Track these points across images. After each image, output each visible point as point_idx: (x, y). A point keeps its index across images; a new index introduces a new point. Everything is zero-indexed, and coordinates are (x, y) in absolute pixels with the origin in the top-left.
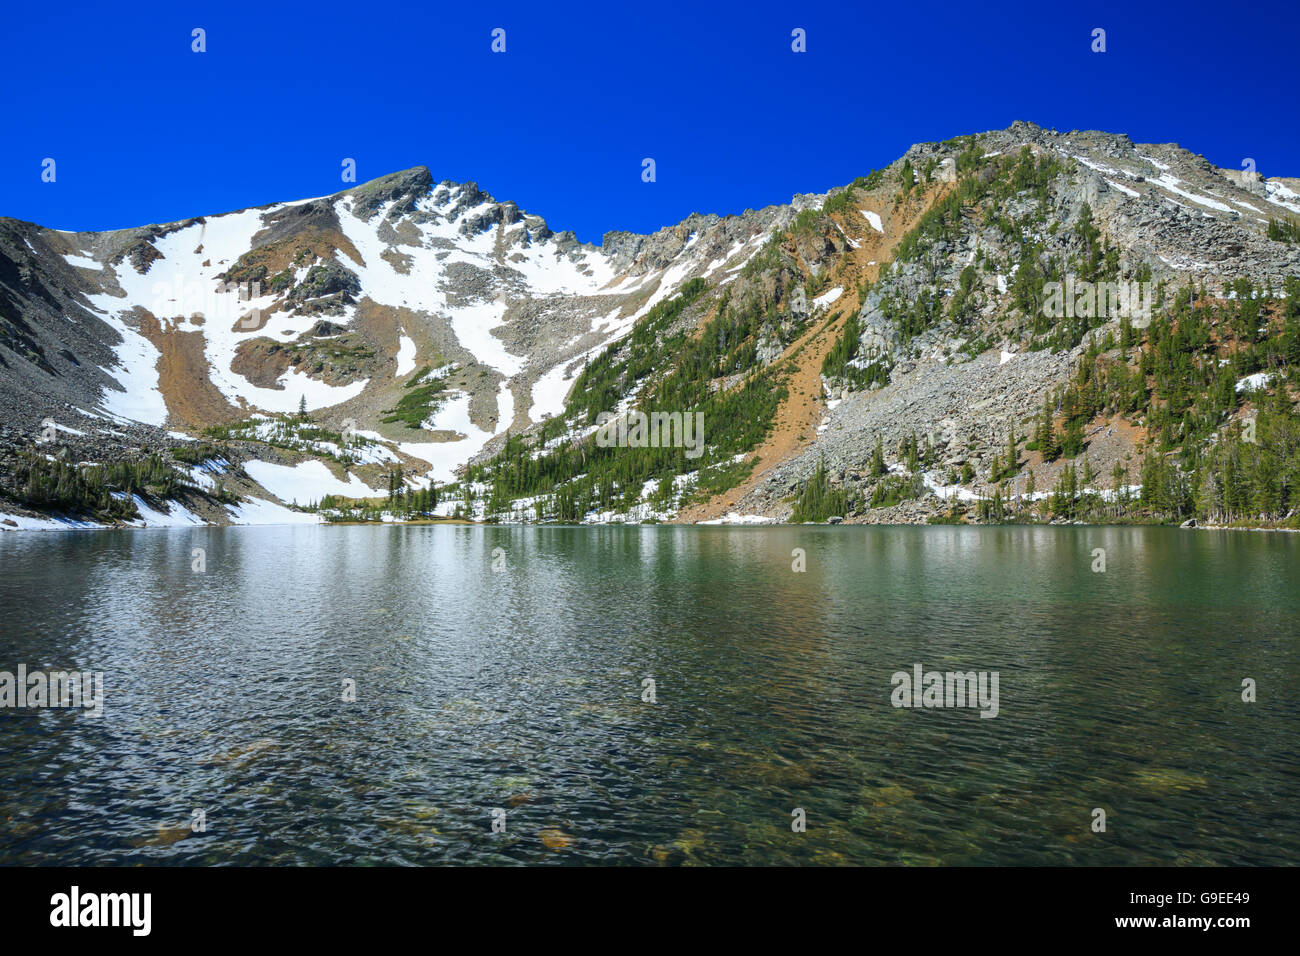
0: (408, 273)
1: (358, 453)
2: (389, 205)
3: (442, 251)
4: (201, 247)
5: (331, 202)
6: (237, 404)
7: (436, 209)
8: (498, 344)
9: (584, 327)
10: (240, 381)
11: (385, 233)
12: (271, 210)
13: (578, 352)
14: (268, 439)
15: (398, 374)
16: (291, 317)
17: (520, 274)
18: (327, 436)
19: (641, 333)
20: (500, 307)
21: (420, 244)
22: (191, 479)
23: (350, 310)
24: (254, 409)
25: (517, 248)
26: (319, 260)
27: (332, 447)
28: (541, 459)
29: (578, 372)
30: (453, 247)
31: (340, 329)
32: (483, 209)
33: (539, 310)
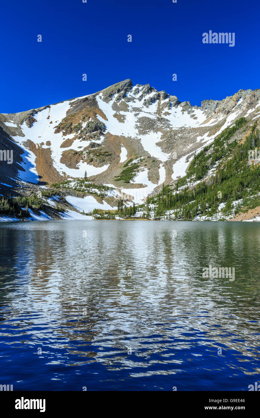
0: (124, 122)
1: (106, 193)
2: (116, 95)
3: (137, 112)
4: (49, 116)
5: (94, 96)
6: (62, 175)
7: (134, 96)
8: (159, 149)
9: (194, 140)
10: (63, 166)
11: (115, 107)
12: (73, 101)
13: (191, 151)
14: (74, 188)
15: (120, 162)
16: (81, 141)
17: (167, 120)
18: (95, 187)
19: (218, 142)
20: (160, 134)
21: (128, 111)
22: (48, 203)
23: (102, 138)
24: (69, 177)
25: (166, 110)
26: (91, 119)
27: (97, 190)
28: (177, 195)
29: (191, 159)
30: (141, 111)
31: (99, 145)
32: (153, 94)
33: (175, 134)
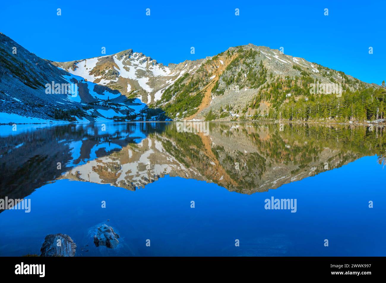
0: (129, 71)
1: (120, 108)
2: (124, 57)
3: (136, 67)
4: (86, 65)
5: (112, 56)
6: (95, 98)
7: (134, 58)
8: (148, 86)
9: (165, 82)
10: (95, 93)
11: (124, 63)
12: (100, 58)
13: (163, 88)
14: (102, 105)
15: (127, 92)
16: (105, 80)
17: (152, 72)
18: (114, 104)
19: (176, 84)
20: (148, 78)
21: (131, 65)
22: (86, 113)
23: (117, 79)
24: (98, 99)
25: (151, 66)
26: (110, 68)
27: (115, 106)
28: (156, 109)
29: (163, 92)
30: (138, 66)
31: (115, 82)
32: (144, 58)
33: (156, 79)
